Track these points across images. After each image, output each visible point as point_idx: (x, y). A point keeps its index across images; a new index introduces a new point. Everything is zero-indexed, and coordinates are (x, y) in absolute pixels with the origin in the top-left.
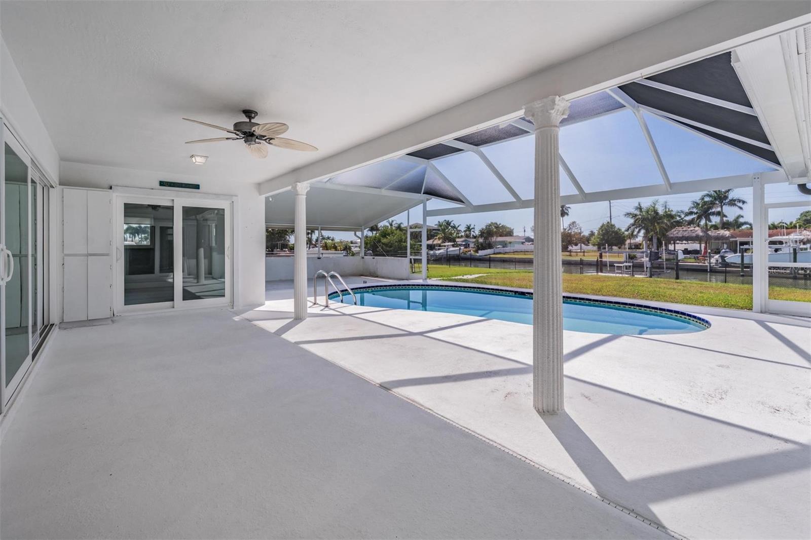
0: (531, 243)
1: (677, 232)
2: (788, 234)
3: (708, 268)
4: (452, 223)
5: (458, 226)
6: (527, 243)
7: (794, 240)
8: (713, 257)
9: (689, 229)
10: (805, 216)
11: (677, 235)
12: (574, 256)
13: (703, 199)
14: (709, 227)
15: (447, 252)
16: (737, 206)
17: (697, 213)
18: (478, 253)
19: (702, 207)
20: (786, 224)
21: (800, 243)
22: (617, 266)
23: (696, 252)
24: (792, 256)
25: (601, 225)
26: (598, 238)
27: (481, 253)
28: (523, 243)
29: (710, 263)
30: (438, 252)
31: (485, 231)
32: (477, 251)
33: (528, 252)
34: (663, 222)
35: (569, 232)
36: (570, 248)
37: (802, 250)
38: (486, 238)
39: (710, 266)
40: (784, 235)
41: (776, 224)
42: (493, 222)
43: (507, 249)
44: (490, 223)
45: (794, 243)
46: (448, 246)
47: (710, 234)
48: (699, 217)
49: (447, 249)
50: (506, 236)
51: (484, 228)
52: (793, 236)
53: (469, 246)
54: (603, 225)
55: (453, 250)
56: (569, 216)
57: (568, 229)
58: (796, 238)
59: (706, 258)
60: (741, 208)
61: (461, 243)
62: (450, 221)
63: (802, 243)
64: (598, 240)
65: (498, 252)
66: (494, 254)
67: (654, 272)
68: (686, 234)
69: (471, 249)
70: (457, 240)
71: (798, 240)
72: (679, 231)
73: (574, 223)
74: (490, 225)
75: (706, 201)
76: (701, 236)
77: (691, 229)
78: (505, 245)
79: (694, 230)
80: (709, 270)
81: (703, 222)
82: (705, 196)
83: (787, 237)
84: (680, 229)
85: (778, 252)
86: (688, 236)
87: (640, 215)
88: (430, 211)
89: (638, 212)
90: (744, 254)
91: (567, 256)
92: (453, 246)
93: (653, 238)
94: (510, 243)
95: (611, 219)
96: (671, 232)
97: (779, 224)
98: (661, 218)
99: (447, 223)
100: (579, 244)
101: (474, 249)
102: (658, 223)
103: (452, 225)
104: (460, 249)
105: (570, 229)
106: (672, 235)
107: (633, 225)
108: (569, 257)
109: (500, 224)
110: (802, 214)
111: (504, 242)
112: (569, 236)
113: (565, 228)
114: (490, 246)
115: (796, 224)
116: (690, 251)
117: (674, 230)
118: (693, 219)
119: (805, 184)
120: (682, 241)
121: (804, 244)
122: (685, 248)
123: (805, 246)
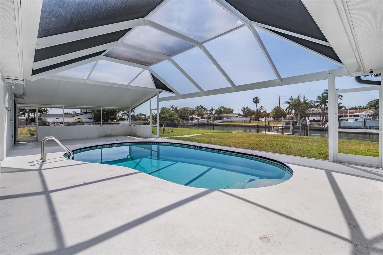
0: (241, 117)
1: (309, 111)
2: (362, 112)
3: (324, 129)
4: (204, 107)
5: (207, 109)
6: (239, 117)
7: (364, 115)
8: (326, 123)
9: (315, 110)
10: (371, 103)
11: (309, 113)
12: (261, 123)
13: (322, 95)
14: (326, 109)
15: (198, 121)
16: (339, 98)
17: (320, 102)
18: (214, 122)
19: (322, 98)
20: (361, 107)
21: (367, 116)
22: (275, 129)
23: (319, 121)
24: (363, 123)
25: (274, 108)
26: (273, 114)
27: (216, 122)
28: (237, 117)
29: (325, 127)
30: (194, 122)
31: (218, 111)
32: (213, 121)
33: (239, 121)
34: (303, 106)
35: (260, 111)
36: (260, 119)
37: (368, 120)
38: (218, 114)
39: (325, 128)
40: (359, 112)
41: (357, 107)
42: (222, 106)
43: (228, 120)
44: (220, 107)
45: (365, 116)
46: (199, 118)
47: (326, 112)
48: (321, 104)
49: (198, 120)
50: (230, 113)
51: (218, 109)
52: (364, 113)
53: (210, 118)
54: (275, 108)
55: (201, 120)
56: (259, 103)
57: (259, 110)
58: (365, 114)
59: (323, 124)
60: (341, 99)
61: (207, 117)
62: (203, 106)
63: (368, 116)
64: (273, 115)
65: (224, 121)
66: (222, 122)
67: (295, 131)
68: (314, 112)
69: (211, 120)
70: (205, 115)
71: (366, 114)
72: (311, 110)
73: (262, 107)
74: (220, 108)
75: (324, 96)
76: (321, 113)
77: (316, 109)
78: (228, 118)
79: (318, 110)
80: (324, 130)
81: (323, 106)
82: (323, 93)
83: (361, 113)
84: (311, 109)
85: (357, 121)
86: (315, 113)
87: (292, 102)
88: (161, 98)
89: (291, 101)
90: (341, 122)
91: (257, 123)
92: (202, 118)
93: (298, 114)
94: (230, 117)
95: (280, 105)
96: (307, 111)
97: (358, 107)
98: (302, 104)
99: (201, 107)
100: (265, 117)
101: (212, 120)
102: (301, 107)
103: (204, 108)
104: (205, 120)
105: (260, 109)
106: (307, 113)
107: (288, 107)
108: (259, 124)
109: (225, 107)
110: (369, 102)
111: (227, 116)
112: (259, 113)
113: (258, 109)
114: (220, 118)
115: (365, 107)
116: (316, 120)
117: (308, 110)
118: (318, 105)
119: (360, 77)
120: (312, 115)
121: (370, 117)
122: (314, 119)
123: (369, 118)
